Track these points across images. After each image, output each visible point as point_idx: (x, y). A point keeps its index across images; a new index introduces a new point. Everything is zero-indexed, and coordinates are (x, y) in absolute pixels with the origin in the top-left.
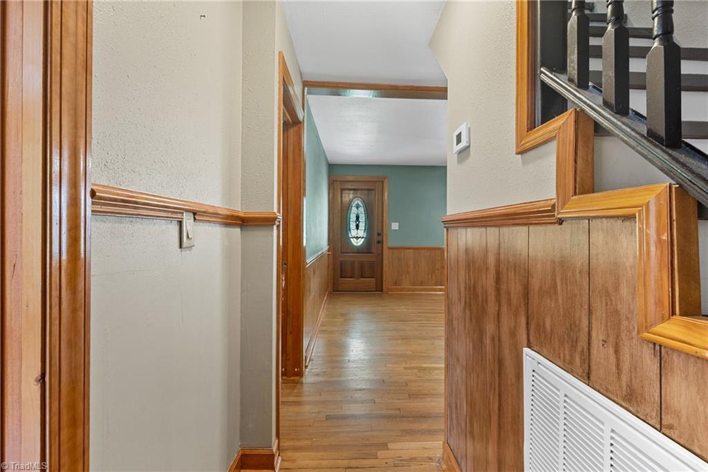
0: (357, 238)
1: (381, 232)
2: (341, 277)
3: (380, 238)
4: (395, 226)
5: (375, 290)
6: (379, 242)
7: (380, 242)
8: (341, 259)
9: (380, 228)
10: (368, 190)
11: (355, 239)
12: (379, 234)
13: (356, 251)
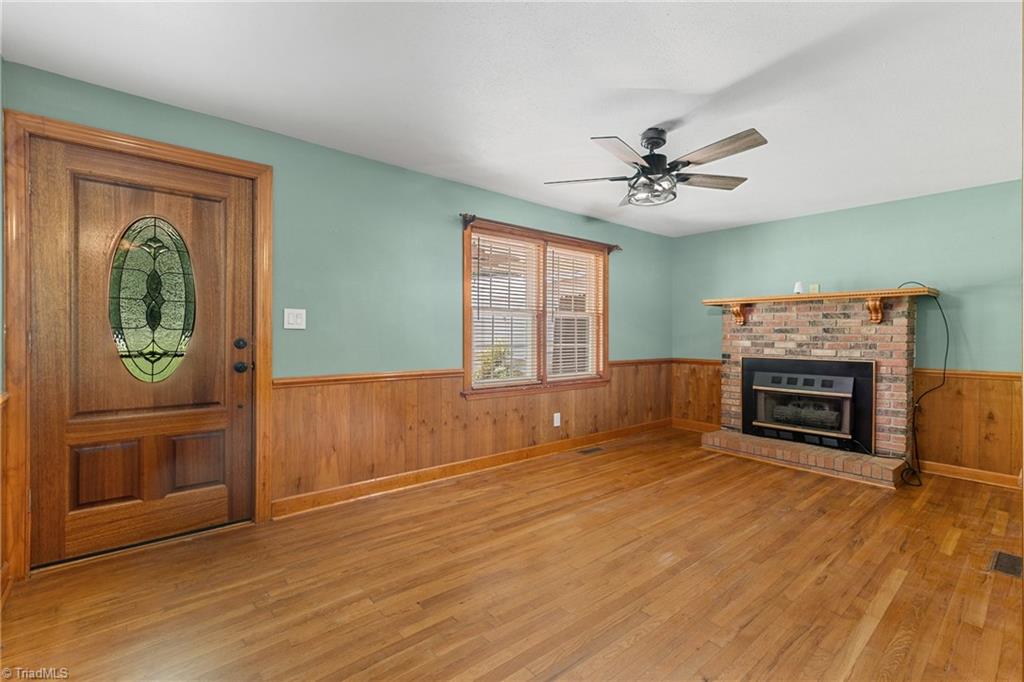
0: (153, 357)
1: (246, 336)
2: (77, 504)
3: (244, 356)
4: (295, 319)
5: (226, 519)
6: (239, 368)
7: (245, 369)
8: (73, 438)
9: (245, 324)
10: (197, 197)
11: (141, 361)
12: (239, 344)
13: (148, 402)
